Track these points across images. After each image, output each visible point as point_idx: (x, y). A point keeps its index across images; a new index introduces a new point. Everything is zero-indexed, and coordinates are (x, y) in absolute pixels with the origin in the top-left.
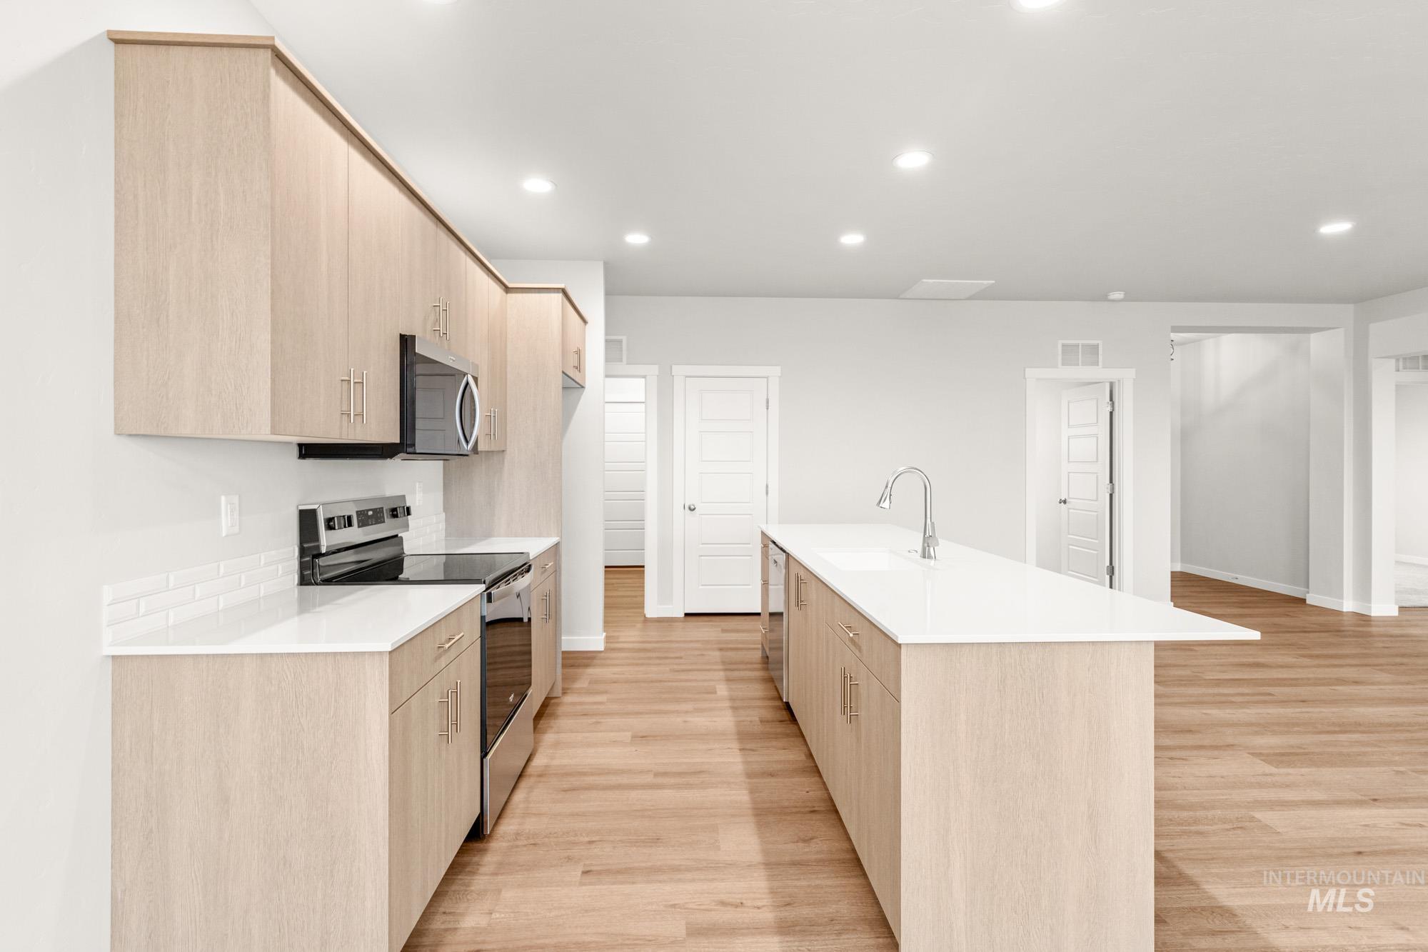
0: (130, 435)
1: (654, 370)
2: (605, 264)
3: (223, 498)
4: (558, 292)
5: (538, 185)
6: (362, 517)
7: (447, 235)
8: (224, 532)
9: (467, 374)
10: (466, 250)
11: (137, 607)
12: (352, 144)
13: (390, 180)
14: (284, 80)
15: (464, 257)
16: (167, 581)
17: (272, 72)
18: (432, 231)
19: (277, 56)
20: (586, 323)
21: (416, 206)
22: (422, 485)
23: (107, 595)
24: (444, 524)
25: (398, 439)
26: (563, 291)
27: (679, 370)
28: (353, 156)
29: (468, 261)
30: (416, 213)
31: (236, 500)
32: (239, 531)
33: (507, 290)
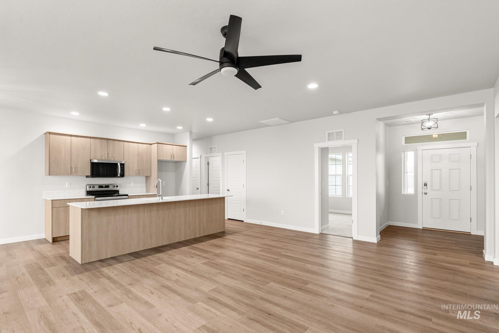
0: (45, 175)
1: (221, 154)
2: (190, 132)
6: (101, 186)
7: (113, 141)
8: (66, 187)
9: (117, 163)
10: (124, 141)
11: (49, 194)
12: (72, 136)
13: (86, 138)
14: (52, 134)
15: (123, 143)
16: (54, 192)
17: (49, 135)
18: (105, 141)
19: (50, 133)
20: (186, 146)
21: (97, 139)
22: (134, 182)
23: (44, 192)
24: (145, 190)
25: (90, 175)
26: (157, 143)
27: (226, 154)
28: (73, 138)
29: (125, 143)
30: (98, 140)
31: (69, 183)
32: (70, 187)
33: (151, 144)
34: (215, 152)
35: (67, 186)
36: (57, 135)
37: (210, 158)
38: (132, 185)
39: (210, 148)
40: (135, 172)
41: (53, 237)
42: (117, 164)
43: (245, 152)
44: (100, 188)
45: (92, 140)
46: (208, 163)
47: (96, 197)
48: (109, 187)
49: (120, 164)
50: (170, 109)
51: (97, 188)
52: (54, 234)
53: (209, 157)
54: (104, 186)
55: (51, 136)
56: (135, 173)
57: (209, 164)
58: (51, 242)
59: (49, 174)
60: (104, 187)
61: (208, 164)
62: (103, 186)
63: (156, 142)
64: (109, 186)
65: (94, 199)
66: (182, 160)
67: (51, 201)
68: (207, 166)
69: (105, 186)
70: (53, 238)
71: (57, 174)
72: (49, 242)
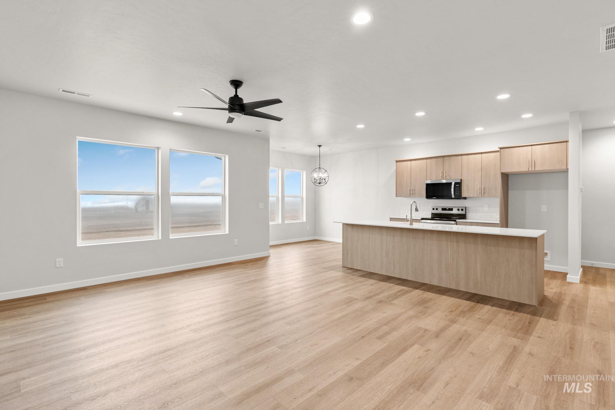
9: (452, 183)
10: (462, 155)
12: (412, 161)
13: (423, 160)
14: (398, 162)
15: (460, 157)
20: (567, 142)
22: (488, 206)
25: (425, 196)
29: (464, 157)
30: (433, 160)
40: (477, 191)
44: (444, 210)
48: (453, 211)
50: (425, 112)
51: (440, 211)
56: (477, 193)
59: (396, 197)
60: (447, 210)
62: (446, 208)
64: (452, 209)
66: (557, 168)
69: (449, 208)
71: (401, 196)
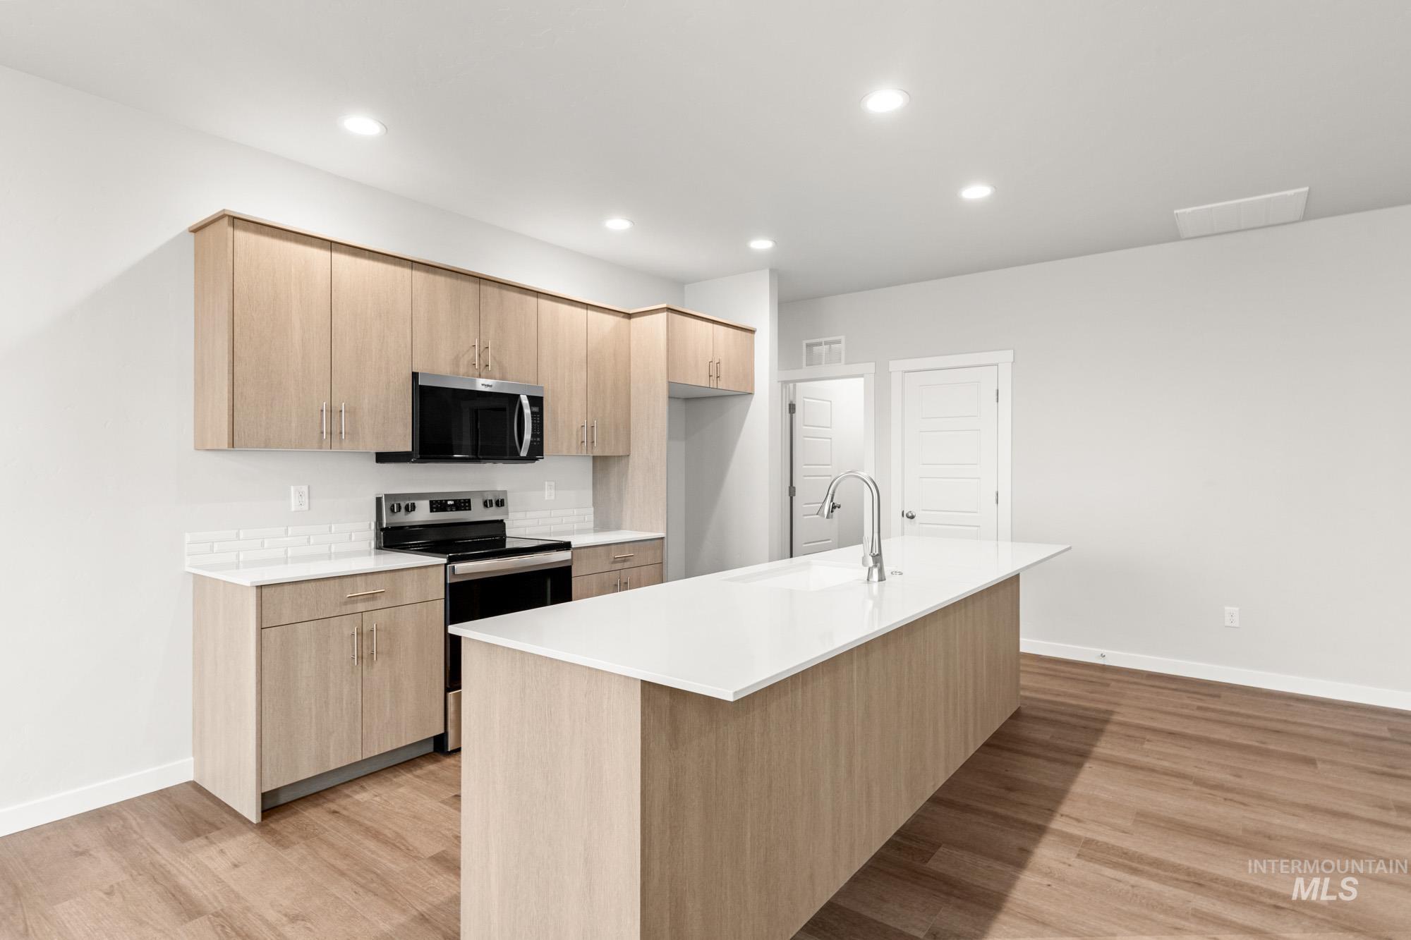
0: (208, 450)
1: (871, 367)
2: (772, 271)
3: (292, 488)
4: (664, 312)
5: (618, 224)
6: (438, 505)
7: (500, 288)
8: (293, 509)
9: (519, 395)
10: (538, 294)
11: (212, 547)
12: (337, 250)
13: (395, 264)
14: (245, 229)
15: (533, 300)
16: (238, 535)
17: (230, 230)
18: (469, 287)
19: (234, 218)
20: (752, 331)
21: (441, 275)
22: (553, 484)
23: (188, 538)
24: (592, 517)
25: (409, 449)
26: (669, 310)
27: (896, 366)
28: (341, 259)
29: (545, 304)
30: (441, 279)
31: (305, 489)
32: (309, 509)
33: (629, 316)
34: (840, 361)
35: (294, 503)
36: (267, 234)
37: (798, 384)
38: (549, 494)
39: (808, 345)
40: (577, 435)
41: (263, 792)
42: (517, 397)
43: (1009, 355)
44: (438, 510)
45: (419, 275)
46: (790, 405)
47: (451, 560)
48: (468, 509)
49: (528, 397)
51: (423, 514)
52: (267, 772)
53: (795, 382)
54: (449, 503)
55: (242, 237)
56: (577, 443)
57: (790, 409)
58: (254, 821)
59: (232, 444)
60: (451, 509)
61: (792, 408)
62: (446, 501)
63: (664, 306)
64: (469, 501)
65: (443, 567)
66: (742, 390)
67: (254, 590)
68: (788, 415)
69: (455, 501)
70: (265, 797)
71: (268, 444)
72: (245, 821)
